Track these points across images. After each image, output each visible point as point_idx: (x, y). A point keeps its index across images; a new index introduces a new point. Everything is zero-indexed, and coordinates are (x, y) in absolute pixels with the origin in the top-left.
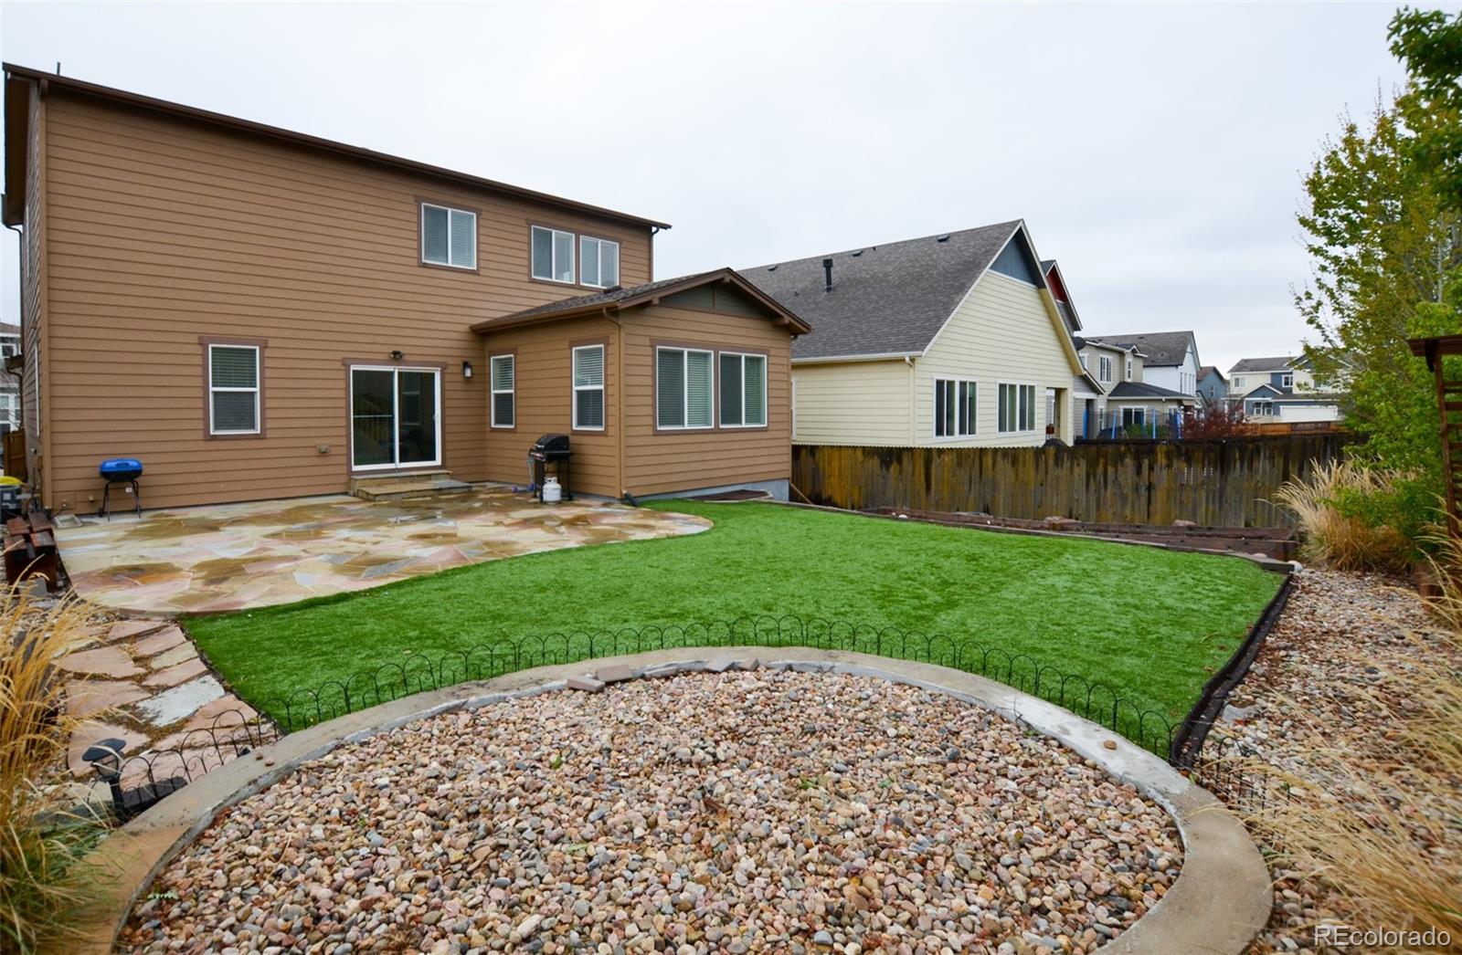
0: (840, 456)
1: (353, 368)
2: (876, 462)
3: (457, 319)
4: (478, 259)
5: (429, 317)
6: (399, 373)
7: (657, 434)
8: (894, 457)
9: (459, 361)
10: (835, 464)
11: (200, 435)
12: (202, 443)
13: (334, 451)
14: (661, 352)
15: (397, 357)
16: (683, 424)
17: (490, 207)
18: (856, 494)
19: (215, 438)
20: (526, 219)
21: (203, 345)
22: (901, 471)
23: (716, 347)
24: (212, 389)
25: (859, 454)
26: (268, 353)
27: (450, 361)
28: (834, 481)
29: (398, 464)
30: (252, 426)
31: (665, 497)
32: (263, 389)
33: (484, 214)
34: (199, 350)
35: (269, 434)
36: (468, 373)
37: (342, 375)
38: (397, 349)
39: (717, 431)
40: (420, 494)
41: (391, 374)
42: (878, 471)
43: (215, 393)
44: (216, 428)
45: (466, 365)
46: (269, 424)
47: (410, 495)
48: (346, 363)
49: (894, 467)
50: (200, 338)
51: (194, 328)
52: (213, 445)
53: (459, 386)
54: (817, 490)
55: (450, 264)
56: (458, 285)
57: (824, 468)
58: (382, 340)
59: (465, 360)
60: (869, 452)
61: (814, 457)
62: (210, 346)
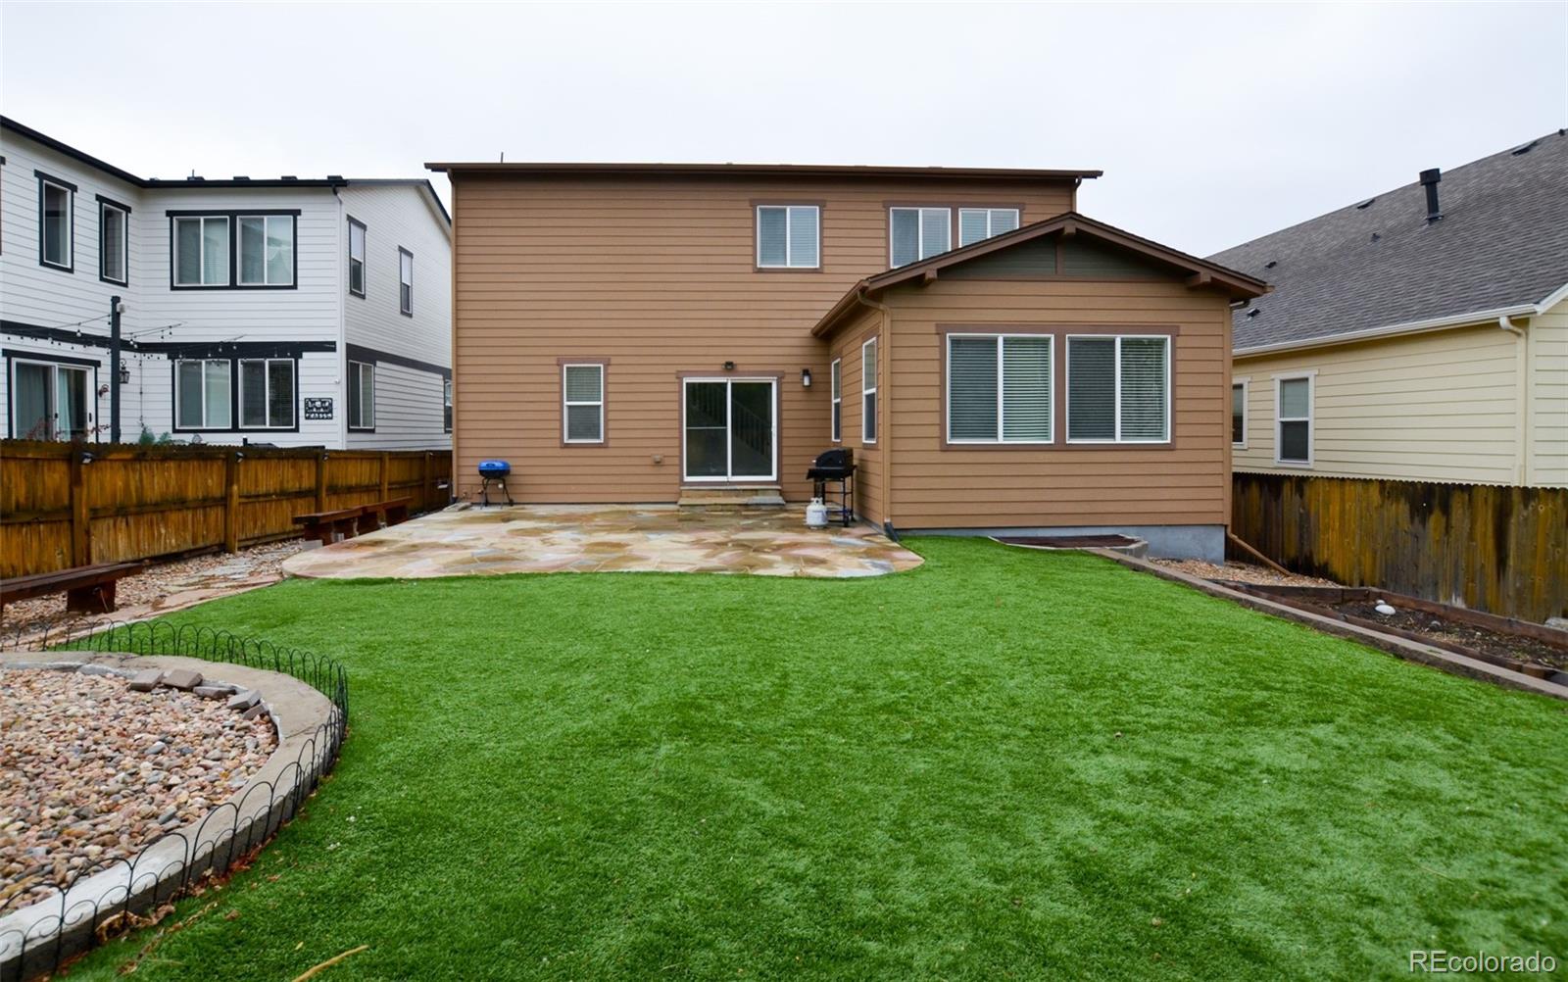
0: (1343, 494)
1: (686, 380)
2: (1402, 509)
3: (797, 324)
4: (821, 256)
5: (766, 324)
6: (733, 384)
7: (948, 449)
8: (1436, 502)
9: (798, 369)
10: (1335, 509)
11: (557, 443)
12: (559, 450)
13: (667, 461)
14: (955, 342)
15: (729, 367)
16: (995, 436)
17: (834, 196)
18: (1367, 560)
19: (568, 446)
20: (884, 202)
21: (560, 365)
22: (1448, 528)
23: (1060, 330)
24: (566, 403)
25: (1374, 493)
26: (611, 370)
27: (786, 369)
28: (1333, 537)
29: (730, 478)
30: (598, 437)
31: (964, 533)
32: (606, 403)
33: (829, 206)
34: (556, 369)
35: (611, 443)
36: (806, 382)
37: (676, 388)
38: (730, 360)
39: (1060, 447)
40: (724, 508)
41: (724, 385)
42: (1405, 525)
43: (570, 407)
44: (570, 437)
45: (806, 372)
46: (611, 434)
47: (713, 507)
48: (679, 376)
49: (1435, 520)
50: (558, 360)
51: (553, 351)
52: (566, 452)
53: (799, 396)
54: (1306, 549)
55: (789, 266)
56: (796, 287)
57: (1317, 513)
58: (712, 351)
59: (806, 367)
60: (1393, 490)
61: (1301, 496)
62: (565, 366)
